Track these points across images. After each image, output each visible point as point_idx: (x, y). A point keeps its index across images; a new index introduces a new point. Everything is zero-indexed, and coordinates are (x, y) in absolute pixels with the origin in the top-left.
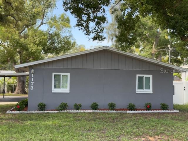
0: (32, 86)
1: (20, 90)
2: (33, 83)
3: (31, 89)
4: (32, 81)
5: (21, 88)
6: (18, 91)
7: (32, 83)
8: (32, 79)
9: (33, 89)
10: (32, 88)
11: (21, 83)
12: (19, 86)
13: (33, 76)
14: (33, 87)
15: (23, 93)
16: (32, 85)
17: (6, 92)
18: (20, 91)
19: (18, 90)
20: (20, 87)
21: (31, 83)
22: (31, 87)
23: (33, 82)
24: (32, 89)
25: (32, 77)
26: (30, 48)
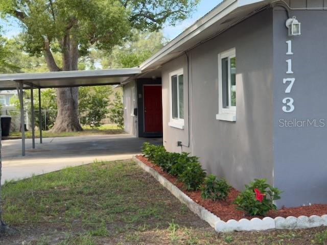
0: (288, 95)
1: (66, 123)
2: (293, 80)
3: (284, 108)
4: (290, 71)
5: (69, 117)
6: (61, 124)
7: (288, 83)
8: (289, 62)
9: (292, 108)
10: (290, 104)
11: (67, 106)
12: (64, 113)
13: (290, 52)
14: (292, 101)
15: (75, 130)
16: (288, 90)
17: (27, 127)
18: (68, 125)
19: (63, 121)
20: (67, 115)
21: (285, 81)
22: (284, 101)
23: (290, 76)
24: (288, 108)
25: (290, 56)
26: (103, 9)
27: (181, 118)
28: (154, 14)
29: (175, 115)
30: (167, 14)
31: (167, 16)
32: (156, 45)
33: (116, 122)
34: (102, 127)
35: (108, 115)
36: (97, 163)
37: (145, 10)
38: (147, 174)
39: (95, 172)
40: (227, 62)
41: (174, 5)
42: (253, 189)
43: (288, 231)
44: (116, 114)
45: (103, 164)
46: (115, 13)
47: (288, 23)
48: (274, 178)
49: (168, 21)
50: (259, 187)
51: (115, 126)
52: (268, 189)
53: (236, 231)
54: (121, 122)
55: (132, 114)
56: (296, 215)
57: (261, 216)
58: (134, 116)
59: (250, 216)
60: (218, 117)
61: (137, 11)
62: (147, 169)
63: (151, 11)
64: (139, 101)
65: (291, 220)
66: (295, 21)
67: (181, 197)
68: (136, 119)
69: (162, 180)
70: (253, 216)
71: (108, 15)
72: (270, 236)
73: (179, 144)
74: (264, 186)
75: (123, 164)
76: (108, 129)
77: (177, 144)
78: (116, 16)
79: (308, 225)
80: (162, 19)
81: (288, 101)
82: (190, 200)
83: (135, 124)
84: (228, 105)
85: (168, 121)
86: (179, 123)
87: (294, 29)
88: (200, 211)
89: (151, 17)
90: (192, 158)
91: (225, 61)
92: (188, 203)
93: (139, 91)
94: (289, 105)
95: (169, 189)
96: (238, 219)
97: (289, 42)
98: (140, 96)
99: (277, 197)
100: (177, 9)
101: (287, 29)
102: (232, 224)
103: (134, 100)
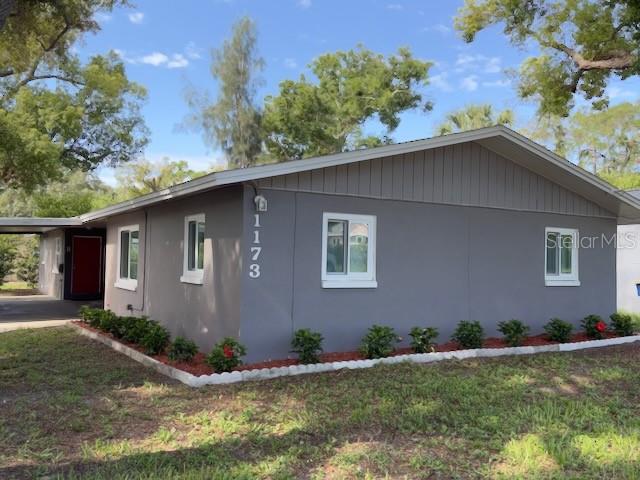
0: (255, 262)
2: (259, 249)
3: (251, 274)
4: (257, 241)
7: (256, 251)
8: (257, 233)
9: (258, 274)
10: (257, 270)
13: (257, 225)
14: (258, 267)
16: (255, 258)
21: (253, 249)
22: (252, 267)
23: (257, 245)
24: (255, 273)
25: (257, 228)
26: (27, 142)
27: (132, 278)
28: (89, 151)
29: (124, 274)
30: (105, 153)
31: (105, 155)
32: (79, 183)
33: (25, 280)
34: (6, 286)
35: (15, 271)
36: (22, 330)
37: (77, 145)
38: (94, 341)
39: (28, 340)
40: (194, 226)
41: (114, 144)
42: (223, 346)
43: (252, 382)
44: (27, 270)
45: (31, 331)
46: (42, 149)
47: (256, 200)
48: (240, 337)
49: (107, 161)
50: (229, 344)
51: (24, 285)
52: (236, 347)
53: (207, 385)
54: (33, 280)
55: (56, 270)
56: (260, 368)
57: (229, 370)
58: (57, 272)
59: (219, 371)
60: (183, 279)
61: (67, 146)
62: (93, 335)
63: (85, 147)
64: (67, 256)
65: (255, 372)
66: (263, 199)
67: (145, 360)
68: (62, 277)
69: (117, 346)
70: (223, 371)
71: (33, 149)
72: (238, 386)
73: (130, 307)
74: (232, 344)
75: (59, 331)
76: (13, 288)
77: (126, 307)
78: (44, 152)
79: (269, 376)
80: (99, 158)
81: (255, 267)
82: (157, 362)
83: (59, 283)
84: (194, 266)
85: (114, 280)
86: (130, 284)
87: (261, 205)
88: (170, 371)
89: (85, 154)
90: (151, 321)
91: (193, 225)
92: (155, 364)
93: (68, 243)
94: (255, 271)
95: (128, 354)
96: (209, 374)
97: (257, 216)
98: (69, 249)
99: (243, 353)
100: (118, 148)
101: (255, 205)
102: (204, 379)
103: (59, 253)
